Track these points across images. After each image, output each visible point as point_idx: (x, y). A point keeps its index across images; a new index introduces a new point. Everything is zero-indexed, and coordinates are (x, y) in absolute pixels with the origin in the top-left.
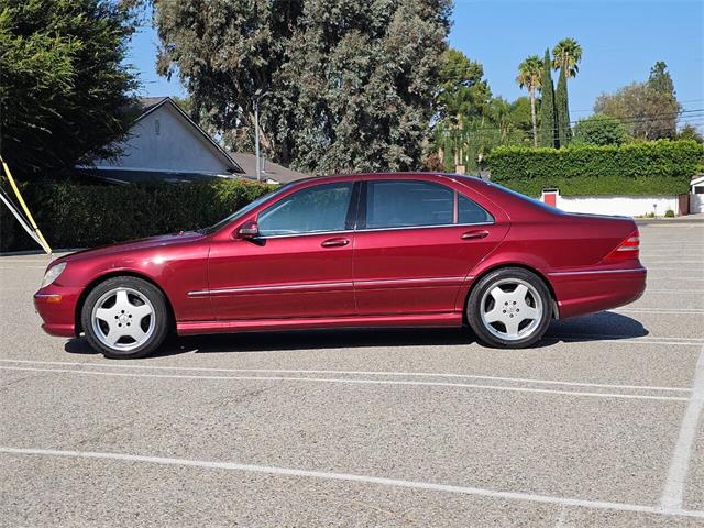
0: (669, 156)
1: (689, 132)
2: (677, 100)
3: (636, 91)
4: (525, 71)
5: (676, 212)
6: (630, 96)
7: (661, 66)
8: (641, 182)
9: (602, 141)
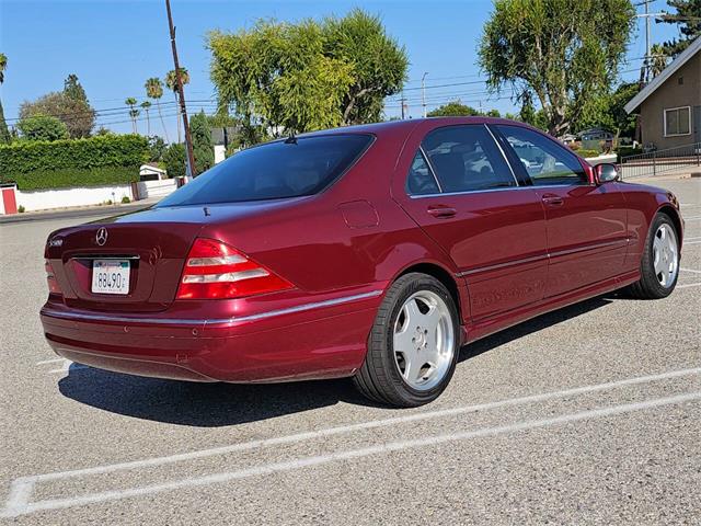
0: (119, 148)
2: (91, 108)
3: (55, 99)
5: (131, 198)
6: (50, 105)
7: (73, 78)
8: (96, 172)
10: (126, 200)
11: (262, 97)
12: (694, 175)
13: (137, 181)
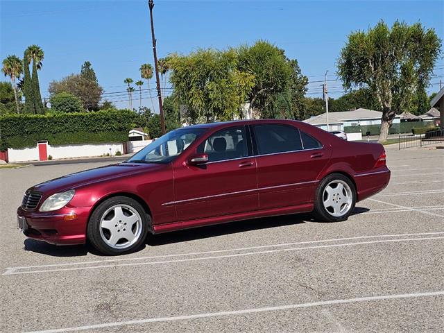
0: (116, 119)
1: (107, 105)
2: (99, 86)
3: (74, 80)
4: (8, 65)
5: (122, 152)
6: (70, 84)
7: (88, 64)
8: (100, 135)
9: (67, 110)
10: (118, 153)
11: (199, 94)
12: (437, 148)
13: (126, 141)
